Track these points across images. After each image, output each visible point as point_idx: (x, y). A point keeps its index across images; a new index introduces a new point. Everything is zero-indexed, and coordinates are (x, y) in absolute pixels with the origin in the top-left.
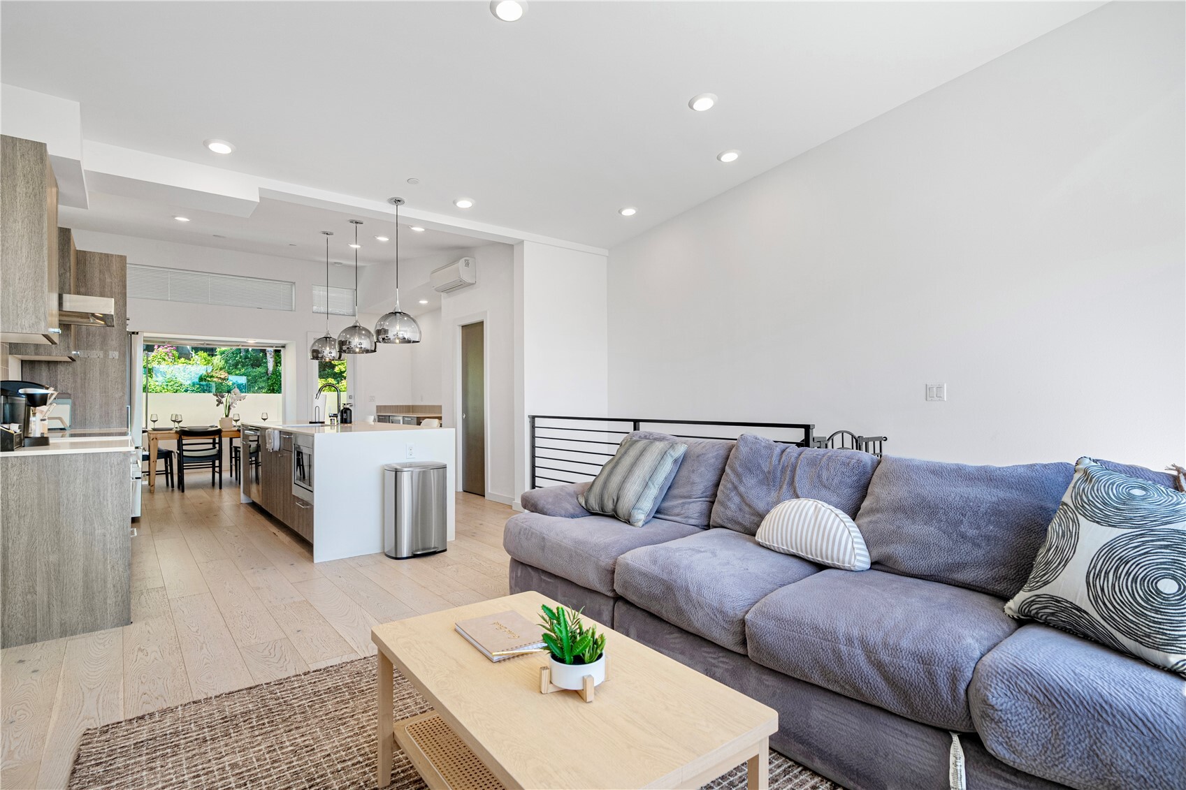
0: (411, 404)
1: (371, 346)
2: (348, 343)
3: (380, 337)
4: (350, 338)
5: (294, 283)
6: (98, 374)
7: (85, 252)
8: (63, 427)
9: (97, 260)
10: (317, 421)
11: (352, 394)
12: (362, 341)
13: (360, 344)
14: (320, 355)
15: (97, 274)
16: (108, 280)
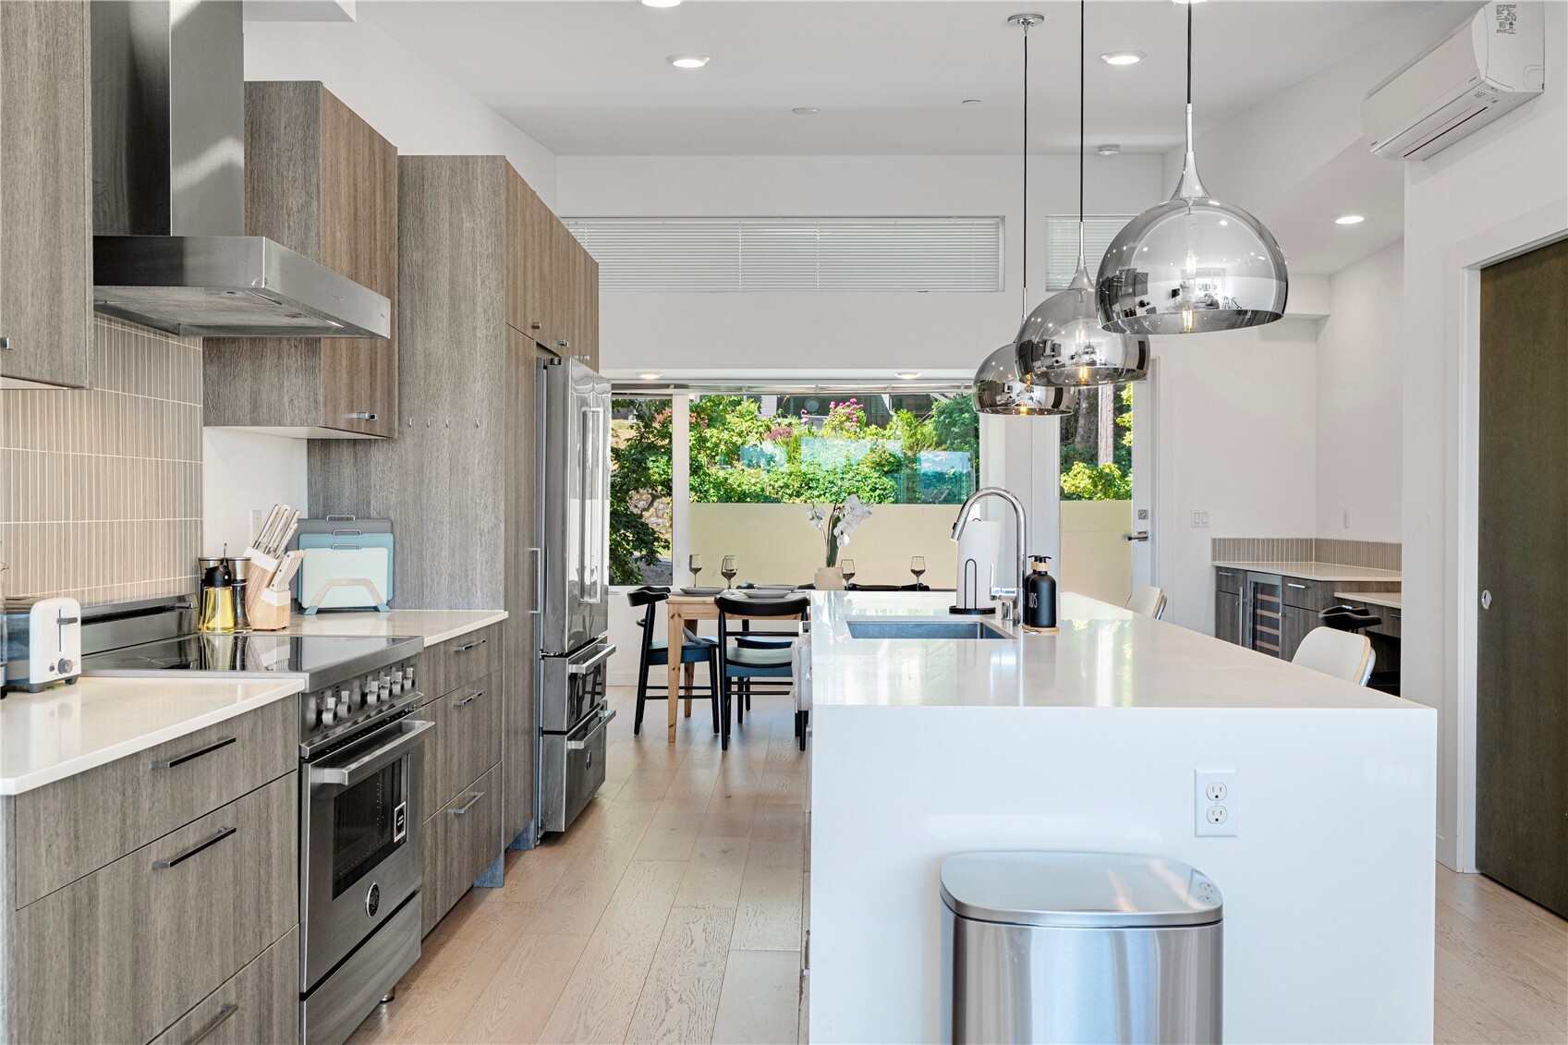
0: (1313, 535)
1: (1126, 354)
2: (1048, 351)
3: (1116, 307)
4: (1057, 332)
5: (1003, 218)
6: (447, 468)
7: (421, 158)
8: (373, 604)
9: (446, 173)
10: (970, 606)
11: (1148, 508)
12: (1094, 341)
13: (1090, 350)
14: (1000, 399)
15: (445, 212)
16: (467, 225)
